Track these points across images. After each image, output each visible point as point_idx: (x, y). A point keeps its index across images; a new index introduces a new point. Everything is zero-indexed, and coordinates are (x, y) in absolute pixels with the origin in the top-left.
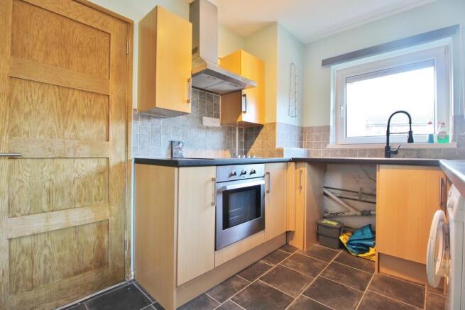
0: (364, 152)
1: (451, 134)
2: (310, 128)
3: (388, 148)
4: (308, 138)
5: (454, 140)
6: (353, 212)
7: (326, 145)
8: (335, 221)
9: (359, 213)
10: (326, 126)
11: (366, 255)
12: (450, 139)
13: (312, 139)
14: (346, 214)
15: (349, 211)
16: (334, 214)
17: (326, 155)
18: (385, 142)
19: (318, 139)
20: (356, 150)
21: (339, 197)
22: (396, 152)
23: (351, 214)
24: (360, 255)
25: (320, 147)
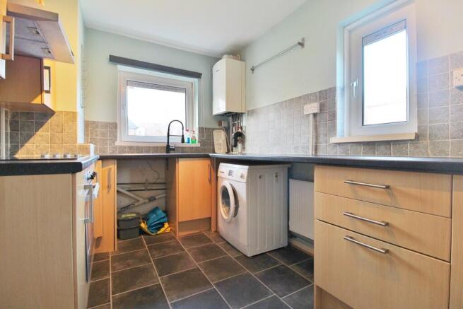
0: (148, 149)
1: (197, 138)
2: (94, 122)
3: (168, 146)
4: (92, 134)
5: (199, 142)
6: (142, 201)
7: (114, 142)
8: (133, 213)
9: (147, 201)
10: (114, 123)
11: (162, 230)
12: (197, 141)
13: (97, 135)
14: (136, 204)
15: (138, 201)
16: (124, 208)
17: (113, 152)
18: (166, 141)
19: (103, 134)
20: (142, 147)
21: (129, 191)
22: (174, 150)
23: (140, 203)
24: (158, 233)
25: (106, 144)
